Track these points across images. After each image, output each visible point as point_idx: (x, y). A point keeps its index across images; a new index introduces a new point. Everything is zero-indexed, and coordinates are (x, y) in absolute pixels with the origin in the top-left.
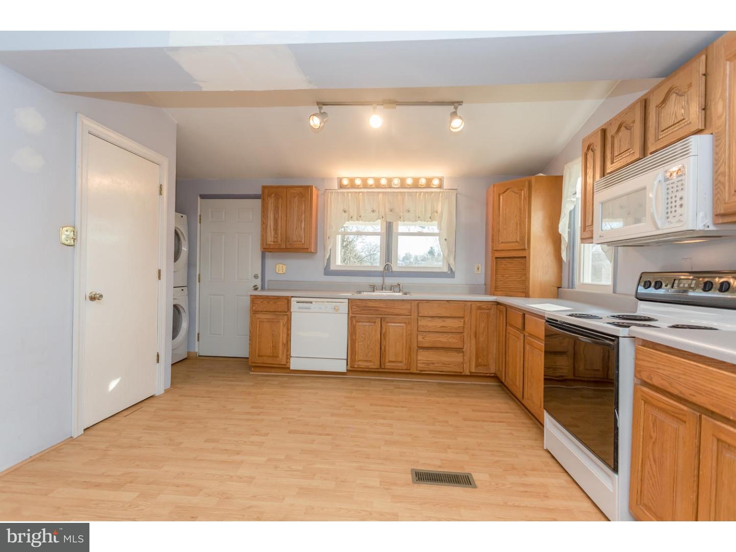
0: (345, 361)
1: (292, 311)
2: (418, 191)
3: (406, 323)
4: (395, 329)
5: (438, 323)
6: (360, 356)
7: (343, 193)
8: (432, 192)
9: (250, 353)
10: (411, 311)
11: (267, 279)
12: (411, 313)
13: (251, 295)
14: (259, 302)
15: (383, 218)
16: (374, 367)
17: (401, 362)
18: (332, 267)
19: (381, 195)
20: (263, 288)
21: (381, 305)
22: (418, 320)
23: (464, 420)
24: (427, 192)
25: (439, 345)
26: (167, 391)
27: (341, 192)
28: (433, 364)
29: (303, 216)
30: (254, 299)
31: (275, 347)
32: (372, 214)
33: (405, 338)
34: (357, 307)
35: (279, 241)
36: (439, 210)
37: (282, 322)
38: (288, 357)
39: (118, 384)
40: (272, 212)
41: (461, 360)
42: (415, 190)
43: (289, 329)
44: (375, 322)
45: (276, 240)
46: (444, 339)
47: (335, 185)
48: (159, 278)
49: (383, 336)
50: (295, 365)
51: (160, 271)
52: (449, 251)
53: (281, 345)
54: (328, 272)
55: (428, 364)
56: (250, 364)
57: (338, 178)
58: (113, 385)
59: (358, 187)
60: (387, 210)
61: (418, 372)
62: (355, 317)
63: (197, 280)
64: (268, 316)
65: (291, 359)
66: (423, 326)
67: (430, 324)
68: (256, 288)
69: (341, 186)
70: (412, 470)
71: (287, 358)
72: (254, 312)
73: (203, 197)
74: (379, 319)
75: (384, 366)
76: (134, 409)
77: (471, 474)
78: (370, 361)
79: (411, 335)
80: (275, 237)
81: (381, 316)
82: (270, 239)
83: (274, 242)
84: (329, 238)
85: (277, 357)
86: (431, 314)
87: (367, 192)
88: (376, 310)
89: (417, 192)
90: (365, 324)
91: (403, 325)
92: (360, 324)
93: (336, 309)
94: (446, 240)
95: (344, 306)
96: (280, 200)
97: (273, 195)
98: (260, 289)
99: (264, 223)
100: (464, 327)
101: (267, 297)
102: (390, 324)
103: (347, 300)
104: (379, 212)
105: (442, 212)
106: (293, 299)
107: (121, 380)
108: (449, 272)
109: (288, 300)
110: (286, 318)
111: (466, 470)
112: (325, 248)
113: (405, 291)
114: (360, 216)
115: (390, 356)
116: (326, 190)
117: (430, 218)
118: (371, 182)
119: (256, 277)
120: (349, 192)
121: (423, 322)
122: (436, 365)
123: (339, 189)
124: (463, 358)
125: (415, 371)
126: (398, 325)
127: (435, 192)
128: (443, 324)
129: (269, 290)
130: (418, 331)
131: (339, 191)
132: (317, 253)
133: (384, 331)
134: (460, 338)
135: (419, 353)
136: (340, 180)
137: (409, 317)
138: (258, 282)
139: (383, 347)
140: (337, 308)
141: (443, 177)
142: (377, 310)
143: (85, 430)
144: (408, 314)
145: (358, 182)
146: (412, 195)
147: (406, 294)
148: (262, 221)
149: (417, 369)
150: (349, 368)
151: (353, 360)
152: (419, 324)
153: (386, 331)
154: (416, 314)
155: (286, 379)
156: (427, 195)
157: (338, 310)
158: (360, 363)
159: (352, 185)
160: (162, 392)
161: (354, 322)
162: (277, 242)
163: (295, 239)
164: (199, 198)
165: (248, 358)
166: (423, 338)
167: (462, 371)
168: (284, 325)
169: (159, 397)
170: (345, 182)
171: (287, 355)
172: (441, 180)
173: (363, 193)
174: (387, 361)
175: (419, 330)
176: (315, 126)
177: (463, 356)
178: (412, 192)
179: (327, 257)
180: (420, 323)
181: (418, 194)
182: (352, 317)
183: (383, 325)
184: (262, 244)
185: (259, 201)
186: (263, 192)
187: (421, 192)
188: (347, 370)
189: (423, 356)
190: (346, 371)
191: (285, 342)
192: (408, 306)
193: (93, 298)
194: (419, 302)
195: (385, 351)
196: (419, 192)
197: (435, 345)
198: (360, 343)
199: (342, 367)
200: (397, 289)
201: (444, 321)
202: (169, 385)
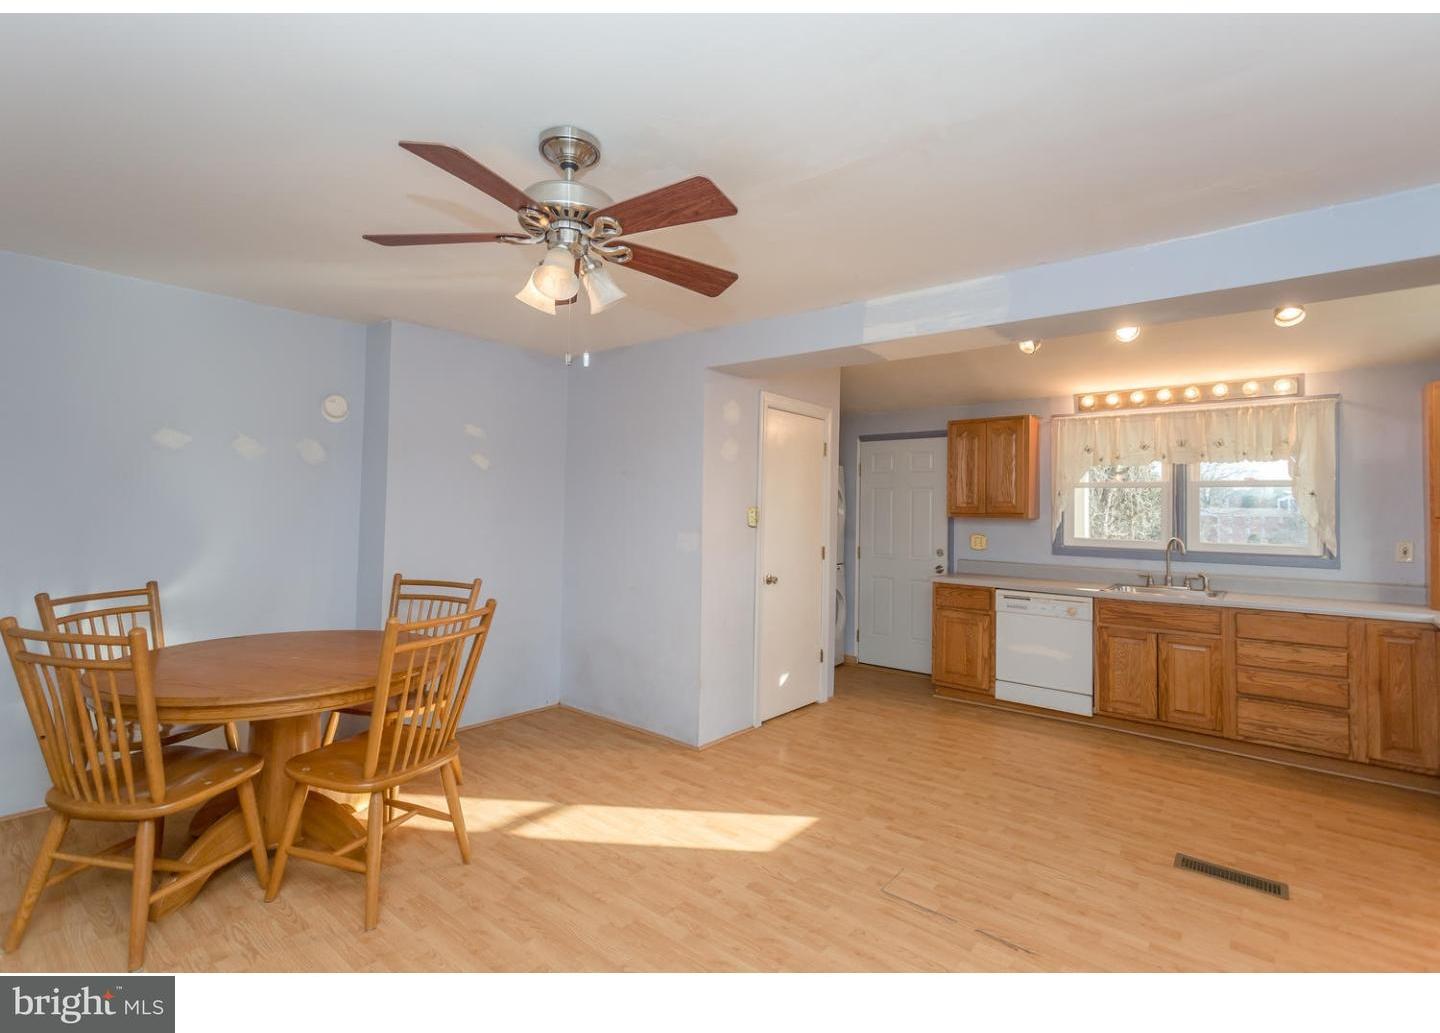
0: (1090, 699)
1: (997, 609)
2: (1241, 406)
3: (1210, 647)
4: (1186, 657)
5: (1285, 655)
6: (1118, 692)
7: (1084, 421)
8: (1275, 406)
9: (935, 666)
10: (1220, 625)
11: (957, 556)
12: (1220, 629)
13: (934, 583)
14: (946, 592)
15: (1164, 457)
16: (1146, 716)
17: (1203, 715)
18: (1067, 542)
19: (1158, 419)
20: (950, 572)
21: (1161, 613)
22: (1236, 642)
23: (1319, 827)
24: (1263, 408)
25: (1288, 696)
26: (830, 700)
27: (1080, 420)
28: (1275, 728)
29: (1014, 463)
30: (939, 588)
31: (971, 662)
32: (1142, 452)
33: (1208, 674)
34: (1110, 611)
35: (976, 503)
36: (1293, 439)
37: (980, 625)
38: (992, 679)
39: (787, 679)
40: (964, 458)
41: (1344, 730)
42: (1233, 405)
43: (992, 637)
44: (1145, 640)
45: (970, 501)
46: (1297, 686)
47: (1070, 408)
48: (823, 557)
49: (1162, 665)
50: (1002, 692)
51: (823, 549)
52: (1321, 515)
53: (979, 660)
54: (1058, 548)
55: (1263, 728)
56: (933, 681)
57: (1075, 395)
58: (783, 679)
59: (1112, 408)
60: (1173, 444)
61: (1240, 738)
62: (1106, 628)
63: (857, 555)
64: (961, 615)
65: (997, 682)
66: (1248, 656)
67: (1264, 654)
68: (939, 570)
69: (1080, 409)
70: (1179, 854)
71: (990, 682)
72: (939, 608)
73: (863, 439)
74: (1154, 636)
75: (1166, 717)
76: (801, 712)
77: (1286, 887)
78: (1137, 705)
79: (1222, 669)
80: (968, 497)
81: (1157, 631)
82: (961, 498)
83: (968, 503)
84: (1059, 494)
85: (974, 676)
86: (1267, 635)
87: (1132, 416)
88: (1147, 619)
89: (1237, 409)
90: (1127, 640)
91: (1204, 650)
92: (1116, 640)
93: (1071, 613)
94: (1313, 494)
95: (1086, 610)
96: (976, 441)
97: (965, 434)
98: (945, 572)
99: (951, 477)
100: (1348, 667)
101: (958, 587)
102: (1175, 646)
103: (1091, 600)
104: (1155, 448)
105: (1299, 443)
106: (997, 591)
107: (790, 676)
108: (1325, 557)
109: (990, 593)
110: (987, 619)
111: (1280, 879)
112: (1052, 510)
113: (1214, 588)
114: (1117, 458)
115: (1179, 701)
116: (1054, 416)
117: (1272, 453)
118: (1137, 398)
119: (940, 553)
120: (1095, 419)
121: (1245, 649)
122: (1281, 731)
123: (1076, 413)
124: (1349, 727)
125: (1233, 736)
126: (1194, 649)
127: (1282, 406)
128: (1296, 657)
129: (960, 574)
130: (1236, 663)
131: (1077, 417)
132: (1038, 517)
133: (1163, 656)
134: (1339, 686)
135: (1241, 703)
136: (1079, 398)
137: (1218, 637)
138: (943, 561)
139: (1162, 685)
140: (1072, 611)
141: (1303, 375)
142: (1150, 620)
143: (763, 723)
144: (1215, 631)
145: (1112, 400)
146: (1227, 415)
147: (1214, 594)
148: (949, 472)
149: (1237, 732)
150: (1097, 710)
151: (1104, 699)
152: (1239, 651)
153: (1168, 654)
154: (1232, 632)
155: (988, 712)
156: (1261, 412)
157: (1074, 614)
158: (1117, 705)
159: (1101, 404)
160: (826, 700)
161: (1105, 637)
162: (972, 502)
163: (1001, 499)
164: (858, 441)
165: (929, 675)
166: (1250, 678)
167: (1347, 752)
168: (984, 630)
169: (823, 705)
170: (1088, 402)
171: (990, 676)
172: (1299, 380)
173: (1123, 418)
174: (1172, 709)
175: (1239, 662)
176: (1028, 349)
177: (1349, 722)
178: (1228, 409)
179: (1057, 525)
180: (1241, 650)
181: (1240, 412)
182: (1101, 628)
183: (1161, 646)
184: (949, 507)
185: (943, 442)
186: (950, 428)
187: (1247, 409)
188: (1094, 714)
189: (1249, 712)
190: (1091, 715)
191: (986, 655)
192: (1214, 618)
193: (769, 582)
194: (1238, 613)
195: (1167, 689)
196: (1243, 408)
197: (1279, 693)
198: (1117, 673)
199: (1084, 708)
200: (1198, 584)
201: (1298, 652)
202: (832, 694)
